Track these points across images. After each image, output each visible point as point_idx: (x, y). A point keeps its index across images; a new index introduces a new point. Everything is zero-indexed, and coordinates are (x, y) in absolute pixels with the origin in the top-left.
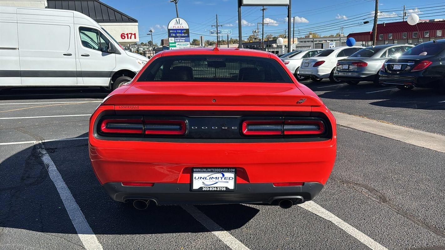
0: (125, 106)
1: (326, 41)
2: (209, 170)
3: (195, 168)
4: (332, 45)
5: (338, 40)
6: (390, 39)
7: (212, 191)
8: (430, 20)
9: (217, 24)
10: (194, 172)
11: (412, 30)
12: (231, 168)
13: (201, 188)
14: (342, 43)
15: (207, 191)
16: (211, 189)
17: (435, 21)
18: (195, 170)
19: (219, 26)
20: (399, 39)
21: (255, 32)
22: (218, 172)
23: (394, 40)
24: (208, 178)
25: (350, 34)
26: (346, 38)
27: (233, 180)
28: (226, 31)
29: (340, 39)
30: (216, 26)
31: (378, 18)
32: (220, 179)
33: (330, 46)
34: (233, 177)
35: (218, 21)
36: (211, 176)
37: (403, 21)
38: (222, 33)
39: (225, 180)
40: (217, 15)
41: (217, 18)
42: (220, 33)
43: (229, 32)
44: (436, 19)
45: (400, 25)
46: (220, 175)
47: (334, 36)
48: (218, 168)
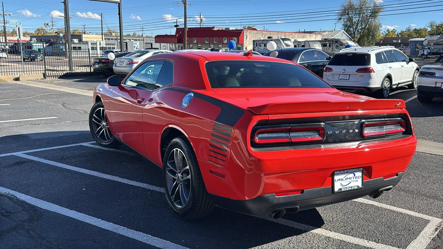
0: (278, 115)
1: (130, 40)
2: (346, 171)
3: (336, 171)
4: (136, 44)
5: (141, 40)
6: (195, 43)
7: (348, 191)
8: (226, 28)
9: (4, 13)
10: (335, 175)
11: (213, 36)
12: (360, 168)
13: (340, 189)
14: (145, 43)
15: (345, 191)
16: (347, 189)
17: (230, 29)
18: (336, 173)
19: (6, 15)
20: (203, 43)
21: (47, 24)
22: (351, 173)
23: (197, 44)
24: (344, 179)
25: (157, 35)
26: (154, 39)
27: (361, 178)
28: (14, 21)
29: (143, 39)
30: (2, 15)
31: (187, 23)
32: (352, 178)
33: (134, 45)
34: (361, 176)
35: (4, 10)
36: (346, 177)
37: (200, 27)
38: (9, 23)
39: (356, 180)
40: (2, 2)
41: (3, 6)
42: (7, 23)
43: (19, 23)
44: (231, 28)
45: (202, 31)
46: (352, 175)
47: (131, 35)
48: (352, 169)
